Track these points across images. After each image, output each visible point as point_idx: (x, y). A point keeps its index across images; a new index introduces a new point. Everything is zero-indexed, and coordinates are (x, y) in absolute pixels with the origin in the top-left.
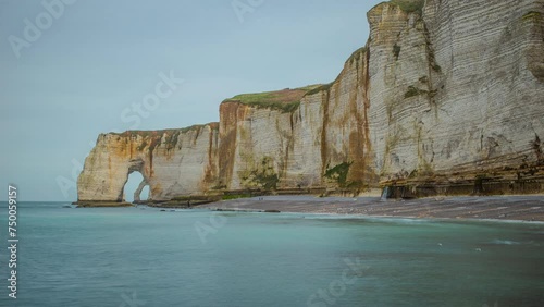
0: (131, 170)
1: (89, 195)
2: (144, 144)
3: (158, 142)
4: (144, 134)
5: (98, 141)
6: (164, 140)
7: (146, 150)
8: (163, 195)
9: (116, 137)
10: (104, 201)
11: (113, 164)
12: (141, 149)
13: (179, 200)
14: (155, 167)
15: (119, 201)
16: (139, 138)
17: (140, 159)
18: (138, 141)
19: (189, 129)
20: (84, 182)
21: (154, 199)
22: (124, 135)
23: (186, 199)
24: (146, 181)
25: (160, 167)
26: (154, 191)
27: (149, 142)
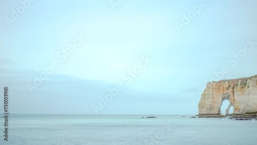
0: (223, 99)
1: (204, 111)
2: (230, 86)
3: (237, 85)
4: (229, 81)
6: (239, 83)
7: (230, 89)
8: (241, 111)
9: (215, 84)
10: (212, 114)
11: (214, 96)
12: (228, 89)
13: (249, 113)
14: (236, 97)
15: (218, 114)
16: (227, 83)
17: (228, 94)
18: (226, 85)
19: (252, 77)
20: (201, 105)
21: (236, 113)
22: (219, 82)
23: (253, 113)
24: (232, 104)
25: (239, 97)
26: (235, 109)
27: (232, 85)
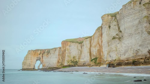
0: (37, 60)
1: (25, 67)
2: (41, 53)
3: (44, 52)
4: (41, 50)
5: (28, 52)
6: (46, 52)
7: (41, 55)
8: (46, 67)
9: (33, 51)
10: (29, 69)
11: (32, 58)
12: (40, 54)
13: (50, 68)
14: (44, 59)
15: (34, 69)
16: (39, 51)
17: (39, 57)
18: (39, 52)
19: (53, 49)
20: (24, 63)
21: (43, 68)
22: (35, 50)
23: (52, 68)
24: (41, 63)
25: (45, 59)
26: (43, 66)
27: (42, 52)
